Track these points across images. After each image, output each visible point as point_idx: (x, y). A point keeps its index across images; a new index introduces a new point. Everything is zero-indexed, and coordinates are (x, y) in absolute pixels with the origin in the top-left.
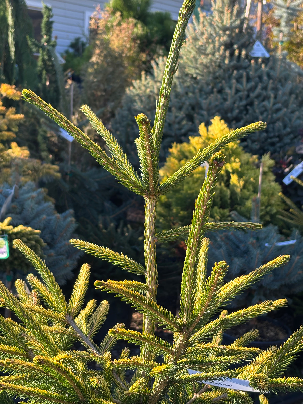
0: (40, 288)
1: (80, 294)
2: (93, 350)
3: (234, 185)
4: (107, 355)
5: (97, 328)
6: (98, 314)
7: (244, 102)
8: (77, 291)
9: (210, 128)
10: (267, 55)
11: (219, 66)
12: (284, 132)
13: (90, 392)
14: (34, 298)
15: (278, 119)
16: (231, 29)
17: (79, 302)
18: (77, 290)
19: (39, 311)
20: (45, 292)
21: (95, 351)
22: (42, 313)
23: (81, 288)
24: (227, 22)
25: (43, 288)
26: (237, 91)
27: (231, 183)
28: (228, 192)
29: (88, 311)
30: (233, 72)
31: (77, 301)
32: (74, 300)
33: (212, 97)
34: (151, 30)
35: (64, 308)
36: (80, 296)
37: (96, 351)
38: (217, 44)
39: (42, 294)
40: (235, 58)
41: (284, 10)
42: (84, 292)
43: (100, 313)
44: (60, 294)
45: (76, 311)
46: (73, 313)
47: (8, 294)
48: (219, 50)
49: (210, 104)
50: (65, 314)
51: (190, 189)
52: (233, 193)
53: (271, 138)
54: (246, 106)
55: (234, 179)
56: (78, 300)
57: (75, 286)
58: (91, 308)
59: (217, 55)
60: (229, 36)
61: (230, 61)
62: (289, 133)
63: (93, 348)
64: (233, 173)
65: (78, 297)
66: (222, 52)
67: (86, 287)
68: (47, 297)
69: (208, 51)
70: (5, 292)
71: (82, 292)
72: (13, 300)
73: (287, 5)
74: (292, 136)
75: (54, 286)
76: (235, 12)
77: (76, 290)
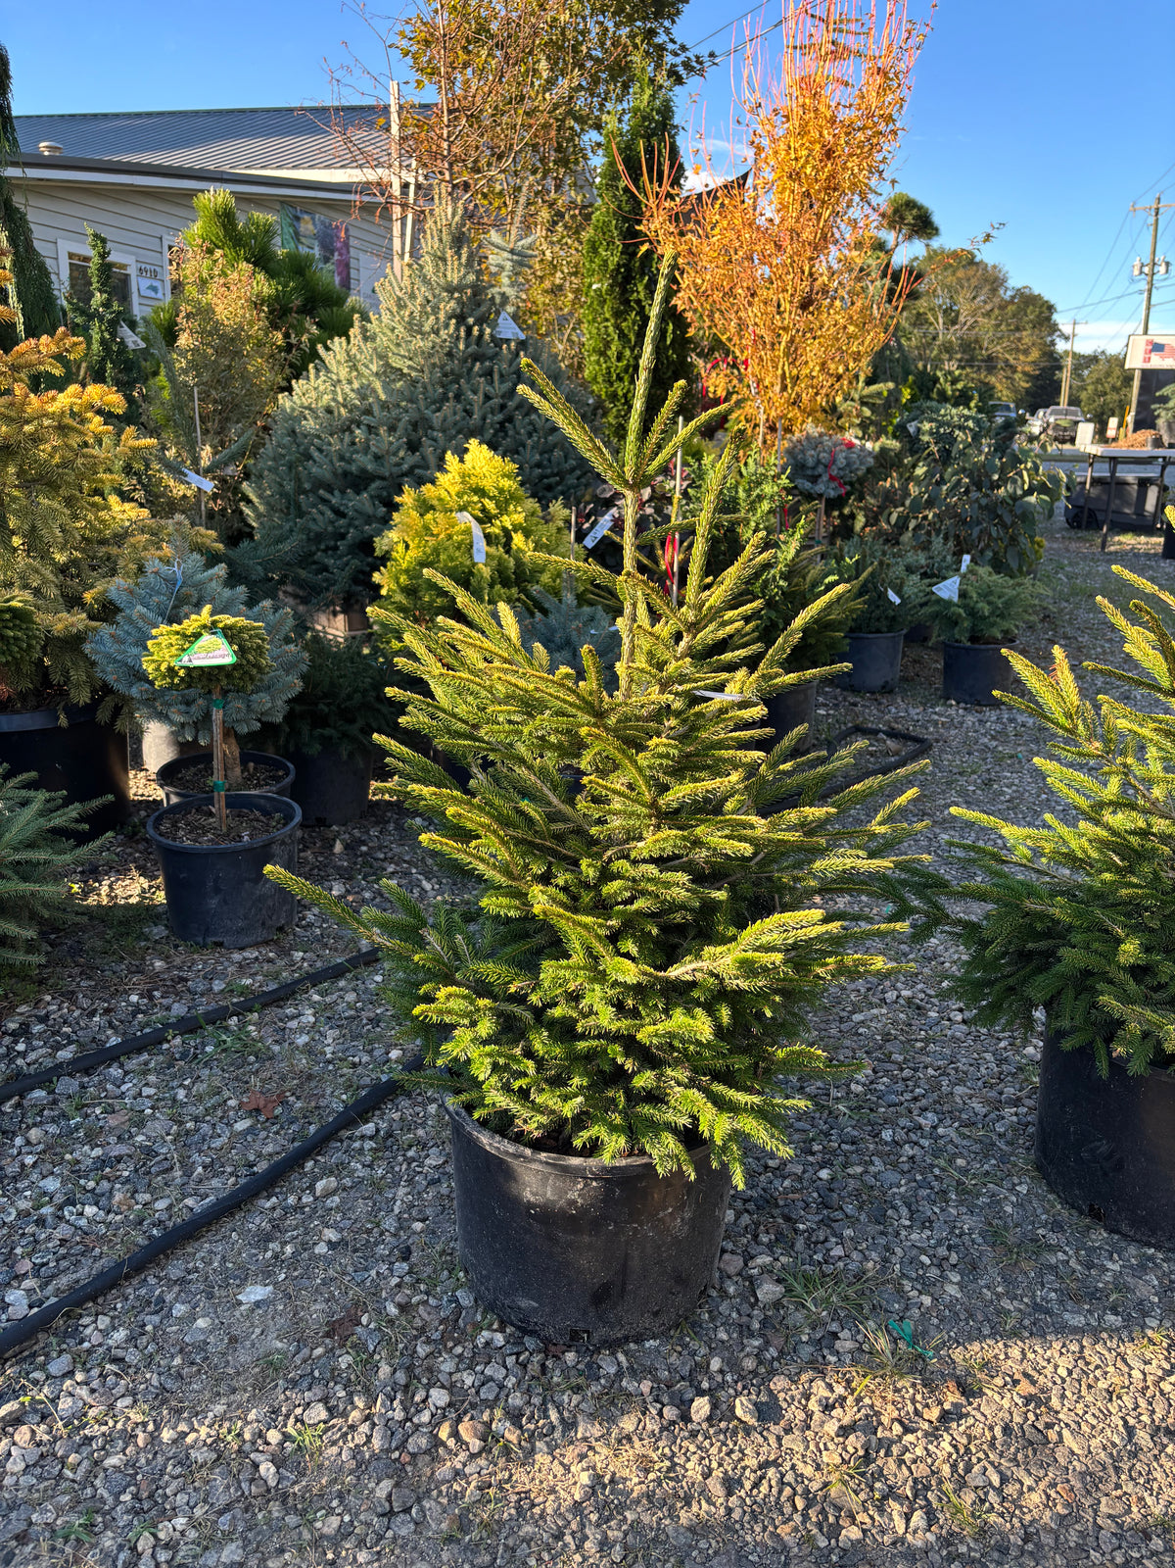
3: (519, 550)
7: (499, 417)
9: (467, 457)
10: (522, 336)
11: (450, 354)
12: (567, 466)
15: (555, 446)
16: (460, 288)
24: (454, 277)
26: (487, 398)
27: (514, 547)
28: (512, 563)
30: (473, 365)
33: (447, 407)
34: (285, 286)
38: (442, 316)
40: (473, 339)
41: (506, 255)
48: (447, 326)
49: (445, 420)
51: (452, 559)
52: (519, 563)
53: (547, 477)
54: (502, 423)
55: (518, 540)
59: (443, 333)
60: (459, 301)
61: (467, 347)
62: (573, 470)
64: (516, 531)
66: (452, 328)
69: (427, 328)
73: (511, 246)
74: (578, 472)
76: (464, 260)
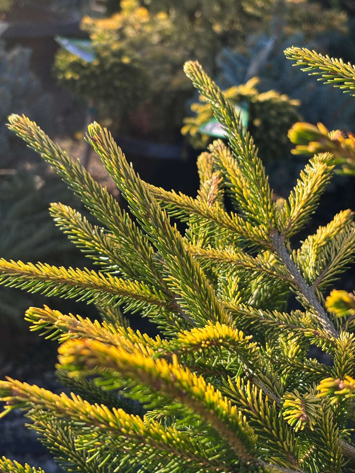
0: (229, 170)
1: (309, 192)
2: (321, 317)
4: (346, 342)
5: (338, 269)
6: (346, 241)
8: (305, 185)
13: (281, 432)
14: (213, 187)
17: (303, 207)
18: (305, 181)
19: (208, 214)
20: (237, 179)
21: (323, 321)
22: (216, 219)
23: (314, 180)
25: (234, 171)
29: (333, 232)
31: (300, 206)
32: (295, 202)
35: (268, 215)
36: (310, 195)
37: (326, 320)
39: (230, 181)
42: (319, 188)
43: (349, 238)
44: (264, 186)
45: (294, 226)
46: (286, 230)
47: (120, 163)
50: (269, 229)
56: (303, 203)
57: (302, 174)
58: (340, 226)
63: (320, 313)
65: (305, 197)
67: (326, 178)
68: (239, 189)
70: (113, 157)
71: (316, 188)
72: (128, 176)
75: (253, 166)
77: (302, 181)
